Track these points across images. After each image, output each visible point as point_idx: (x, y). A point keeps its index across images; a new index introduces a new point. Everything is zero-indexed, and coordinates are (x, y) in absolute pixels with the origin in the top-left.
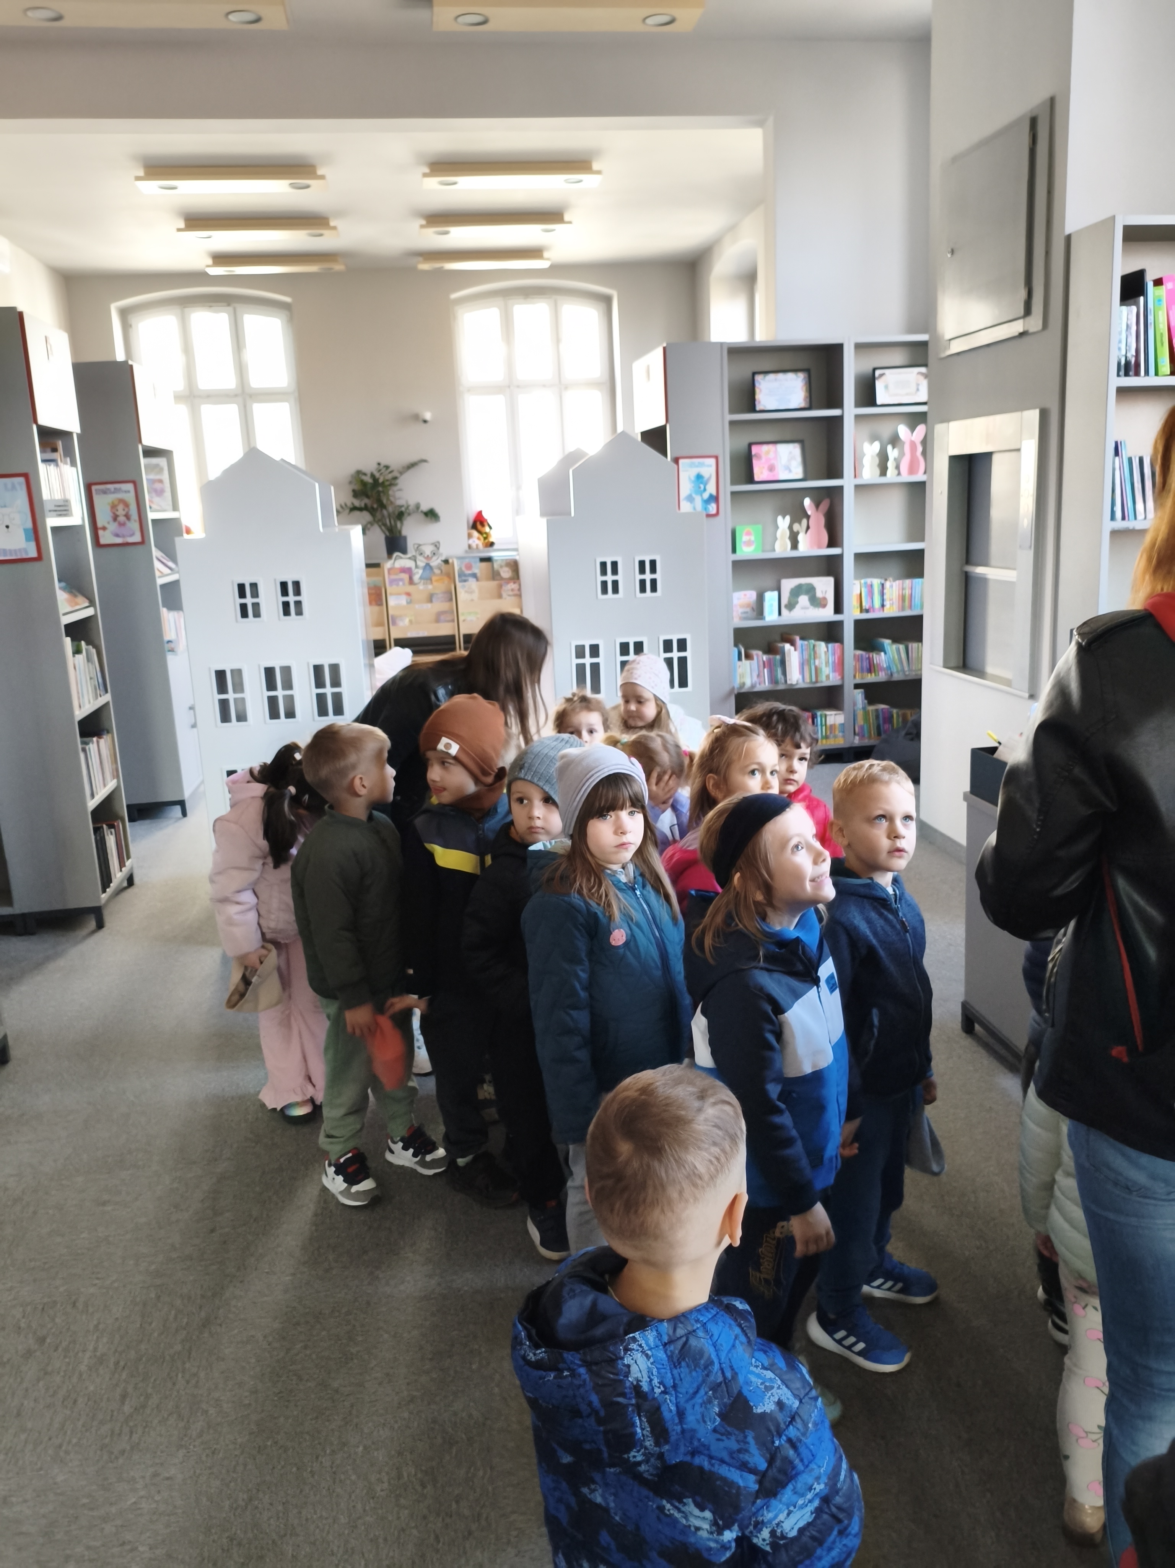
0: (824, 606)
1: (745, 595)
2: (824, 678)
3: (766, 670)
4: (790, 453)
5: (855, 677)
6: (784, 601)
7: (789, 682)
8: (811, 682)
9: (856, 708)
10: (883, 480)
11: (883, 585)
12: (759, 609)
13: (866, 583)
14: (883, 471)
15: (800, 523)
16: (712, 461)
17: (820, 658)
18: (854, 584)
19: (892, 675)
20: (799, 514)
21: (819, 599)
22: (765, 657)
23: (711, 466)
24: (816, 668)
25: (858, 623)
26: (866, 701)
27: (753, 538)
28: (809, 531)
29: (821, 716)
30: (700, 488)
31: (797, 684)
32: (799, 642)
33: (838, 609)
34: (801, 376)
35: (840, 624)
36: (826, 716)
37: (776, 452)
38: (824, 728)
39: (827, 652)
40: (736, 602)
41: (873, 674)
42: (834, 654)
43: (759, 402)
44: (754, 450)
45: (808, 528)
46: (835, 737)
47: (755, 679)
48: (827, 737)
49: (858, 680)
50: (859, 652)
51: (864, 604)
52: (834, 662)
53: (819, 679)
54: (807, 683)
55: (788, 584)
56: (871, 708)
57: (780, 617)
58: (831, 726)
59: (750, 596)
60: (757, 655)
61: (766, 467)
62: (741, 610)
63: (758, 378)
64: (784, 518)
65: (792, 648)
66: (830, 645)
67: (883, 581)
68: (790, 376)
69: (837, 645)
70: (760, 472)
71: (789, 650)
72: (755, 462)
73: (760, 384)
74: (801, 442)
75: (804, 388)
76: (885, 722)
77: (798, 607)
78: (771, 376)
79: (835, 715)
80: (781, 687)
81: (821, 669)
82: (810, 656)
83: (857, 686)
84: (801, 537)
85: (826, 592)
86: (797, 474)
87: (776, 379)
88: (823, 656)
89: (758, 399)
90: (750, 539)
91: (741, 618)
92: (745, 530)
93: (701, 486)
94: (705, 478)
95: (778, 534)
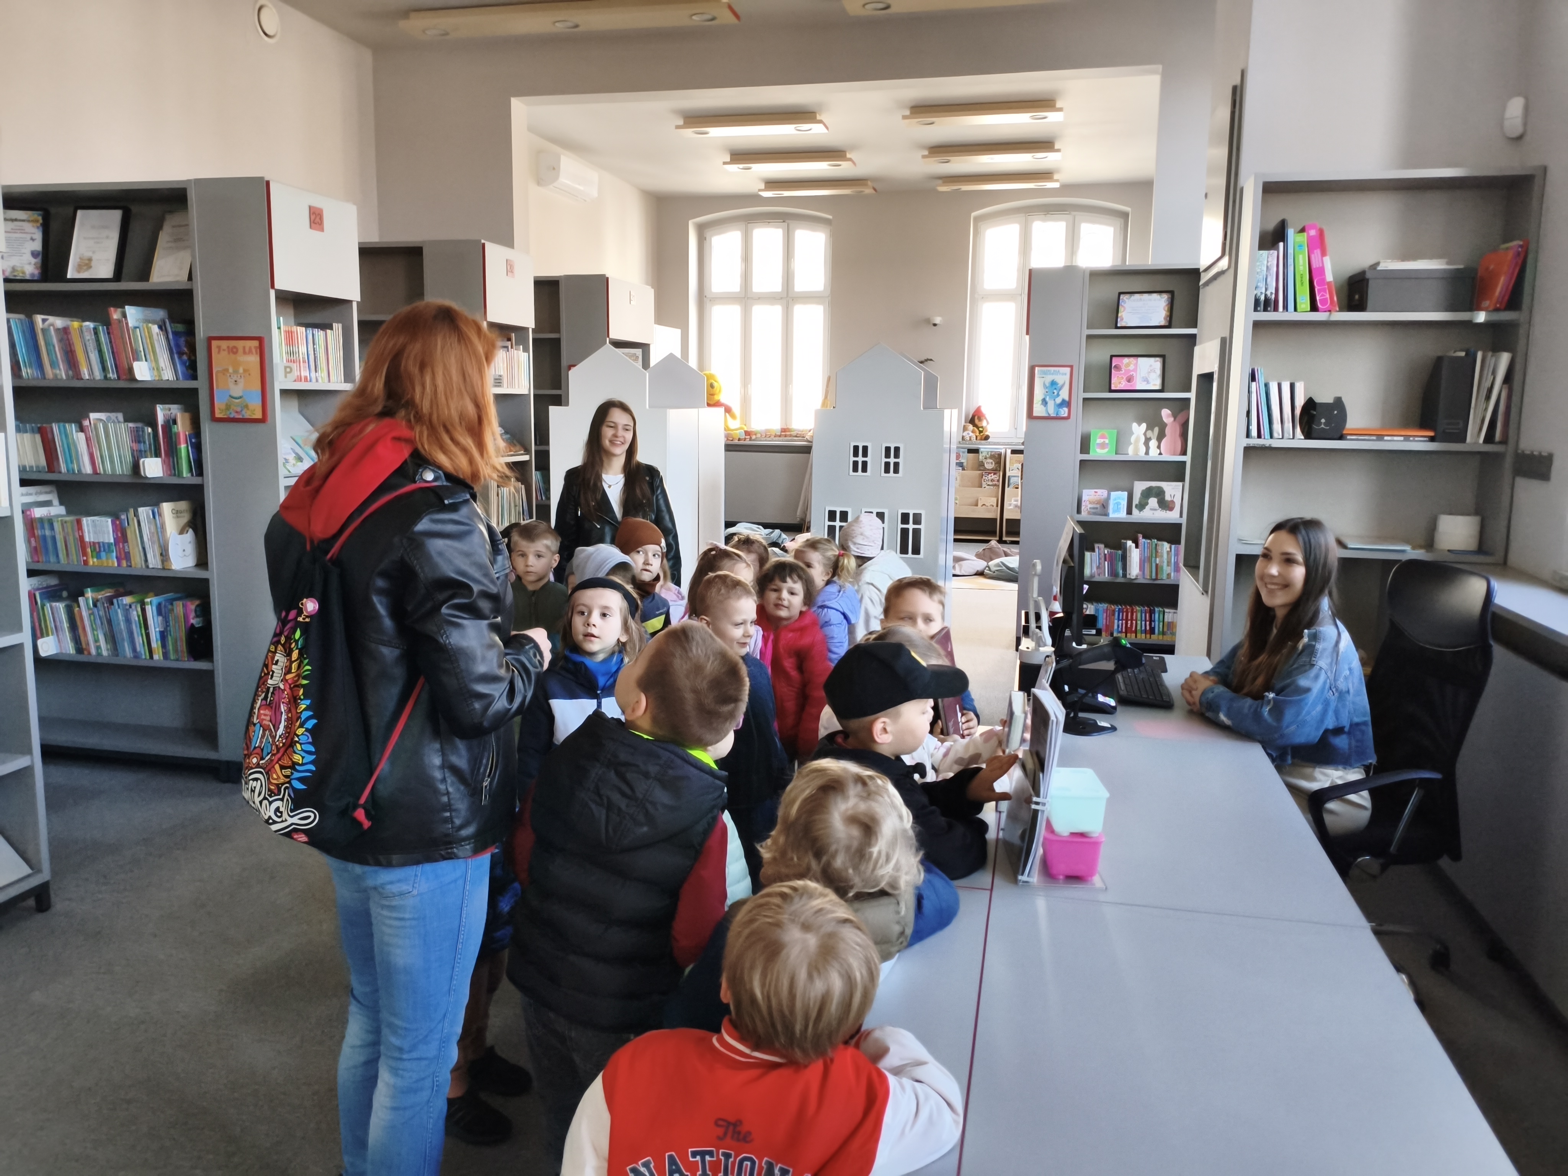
0: (1171, 509)
1: (1096, 493)
2: (1165, 577)
3: (1106, 563)
4: (1151, 366)
6: (1136, 500)
7: (1128, 576)
8: (1151, 579)
12: (1104, 506)
15: (1153, 430)
16: (1068, 370)
17: (1162, 556)
20: (1155, 423)
21: (1167, 501)
22: (1107, 551)
23: (1066, 374)
24: (1157, 565)
27: (1107, 441)
28: (1165, 438)
29: (1159, 612)
30: (1054, 393)
31: (1136, 579)
32: (1141, 540)
34: (1165, 297)
36: (1165, 613)
37: (1136, 365)
38: (1161, 623)
39: (1169, 553)
40: (1085, 498)
42: (1175, 555)
43: (1122, 319)
44: (1115, 361)
45: (1163, 435)
47: (1095, 569)
48: (1164, 633)
53: (1159, 577)
54: (1147, 579)
55: (1140, 487)
57: (1129, 516)
58: (1169, 623)
59: (1099, 494)
60: (1101, 548)
61: (1125, 378)
62: (1090, 506)
63: (1124, 298)
64: (1139, 425)
65: (1134, 545)
66: (1173, 546)
68: (1155, 296)
70: (1118, 382)
71: (1130, 546)
72: (1114, 373)
73: (1125, 304)
74: (1163, 357)
75: (1166, 309)
77: (1147, 507)
78: (1137, 296)
79: (1173, 612)
80: (1120, 580)
81: (1162, 567)
82: (1152, 554)
84: (1154, 443)
85: (1173, 496)
86: (1155, 385)
87: (1141, 299)
88: (1165, 556)
89: (1122, 316)
90: (1104, 441)
91: (1089, 513)
92: (1100, 434)
93: (1055, 391)
94: (1059, 385)
95: (1133, 439)
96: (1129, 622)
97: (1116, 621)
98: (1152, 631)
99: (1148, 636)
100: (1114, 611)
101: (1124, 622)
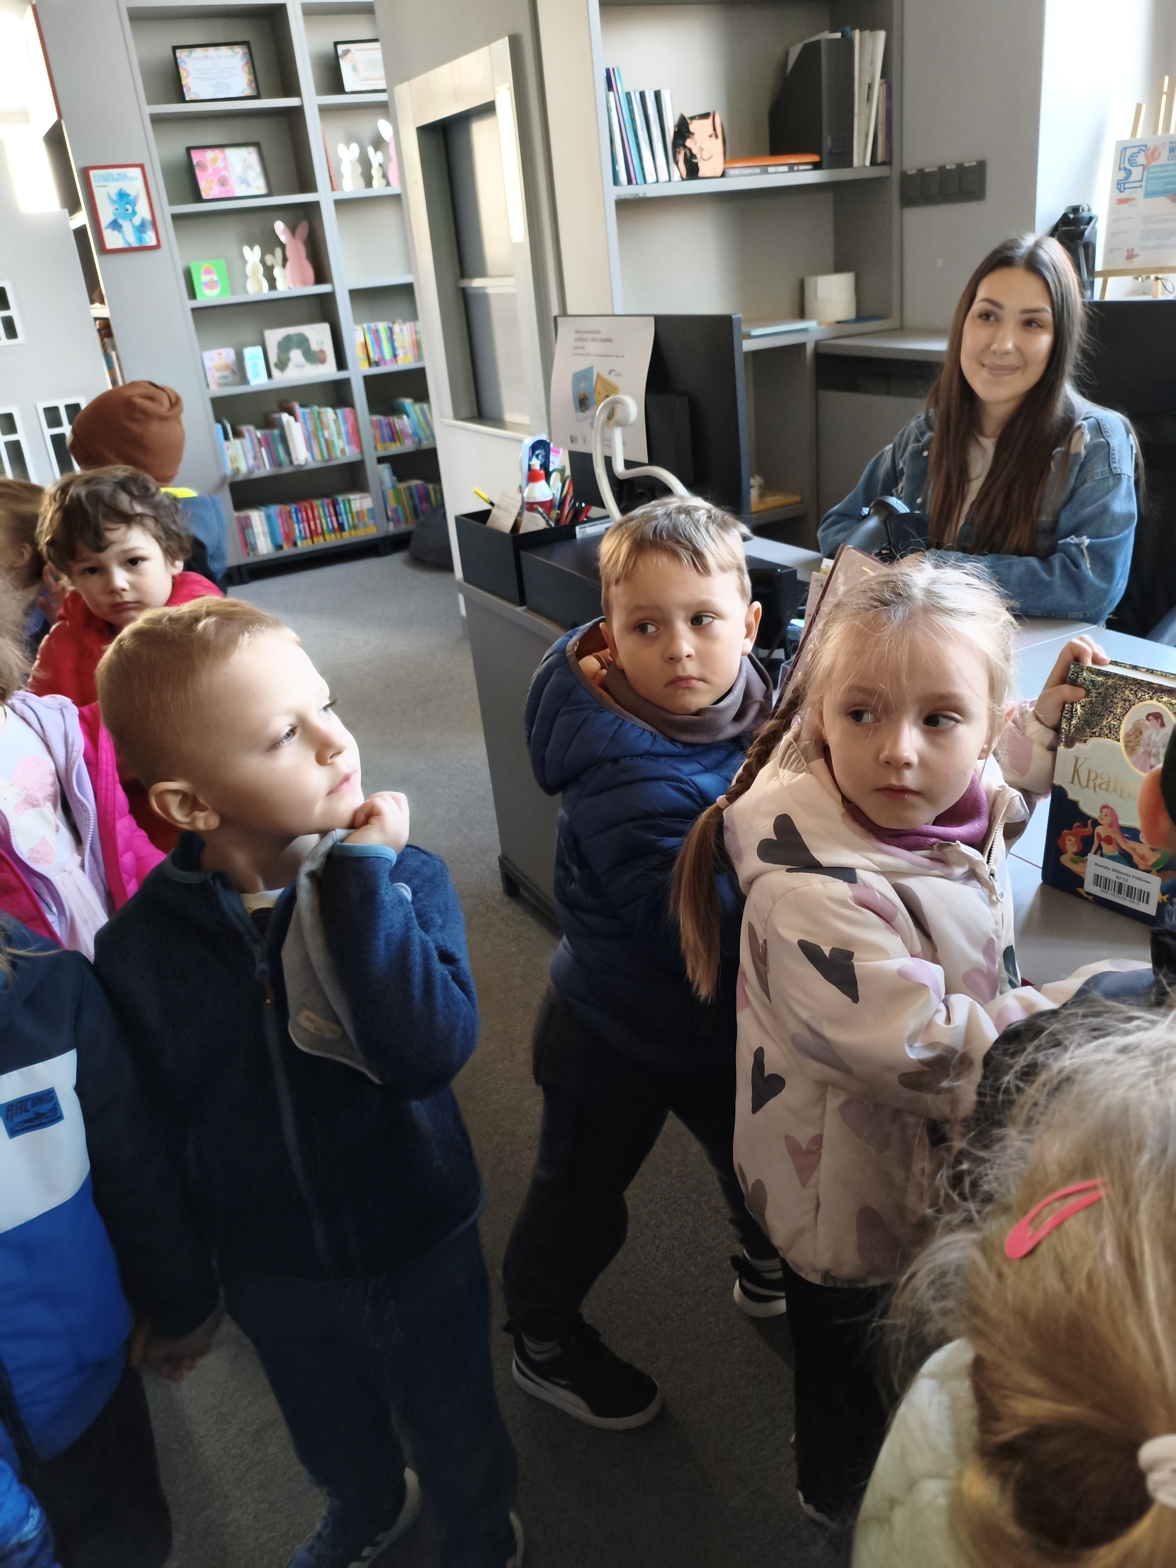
0: (323, 361)
1: (220, 354)
2: (338, 453)
3: (263, 450)
4: (245, 160)
5: (376, 448)
6: (273, 359)
7: (295, 462)
8: (324, 460)
9: (384, 488)
10: (368, 193)
11: (391, 330)
12: (239, 370)
13: (369, 328)
14: (369, 182)
15: (273, 254)
16: (137, 171)
17: (329, 428)
18: (355, 330)
19: (420, 442)
20: (270, 243)
21: (315, 352)
22: (259, 434)
23: (136, 179)
24: (326, 441)
25: (369, 381)
26: (395, 478)
27: (215, 277)
28: (288, 264)
29: (343, 501)
30: (127, 210)
31: (306, 464)
32: (299, 410)
33: (341, 364)
34: (239, 51)
35: (346, 383)
36: (349, 501)
37: (225, 159)
38: (350, 516)
39: (336, 421)
40: (208, 364)
41: (398, 444)
42: (345, 422)
43: (189, 89)
44: (196, 156)
45: (285, 260)
46: (365, 525)
47: (251, 462)
48: (355, 527)
49: (382, 453)
50: (376, 418)
51: (372, 355)
52: (347, 433)
53: (333, 455)
54: (318, 462)
55: (274, 336)
56: (402, 486)
57: (271, 381)
58: (358, 513)
59: (227, 355)
60: (249, 431)
61: (216, 180)
62: (218, 375)
63: (181, 54)
64: (252, 249)
65: (292, 419)
66: (339, 411)
67: (390, 325)
68: (224, 50)
69: (347, 410)
70: (208, 187)
71: (288, 422)
72: (198, 173)
73: (185, 64)
74: (257, 145)
75: (246, 69)
76: (421, 501)
77: (291, 365)
78: (199, 52)
79: (361, 498)
80: (287, 469)
81: (333, 442)
82: (316, 427)
83: (381, 460)
84: (277, 272)
85: (322, 342)
86: (258, 188)
87: (206, 57)
88: (333, 425)
89: (187, 84)
90: (212, 279)
91: (221, 385)
92: (203, 269)
93: (128, 207)
94: (131, 198)
95: (249, 269)
96: (312, 523)
97: (296, 526)
98: (341, 527)
99: (338, 535)
100: (290, 512)
101: (306, 524)
